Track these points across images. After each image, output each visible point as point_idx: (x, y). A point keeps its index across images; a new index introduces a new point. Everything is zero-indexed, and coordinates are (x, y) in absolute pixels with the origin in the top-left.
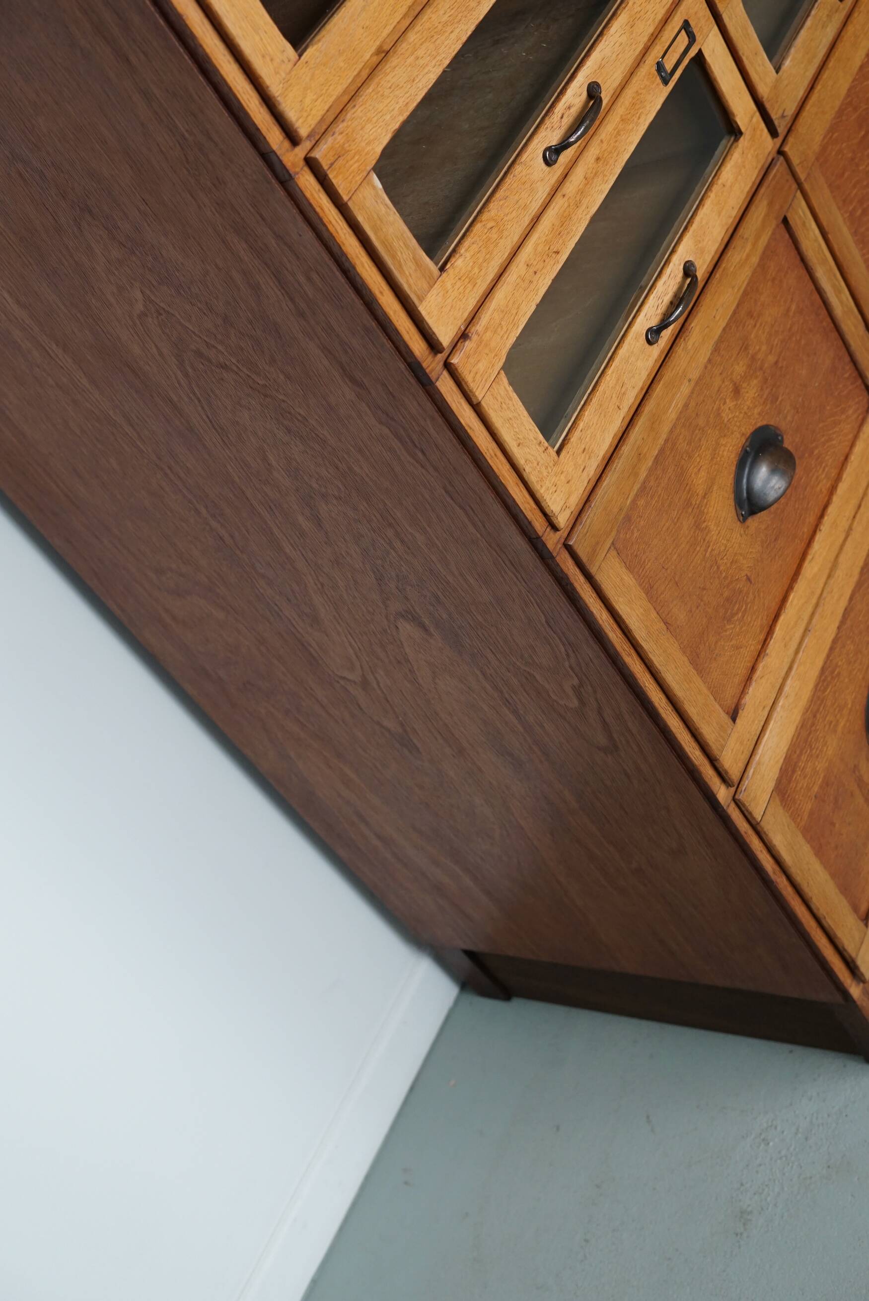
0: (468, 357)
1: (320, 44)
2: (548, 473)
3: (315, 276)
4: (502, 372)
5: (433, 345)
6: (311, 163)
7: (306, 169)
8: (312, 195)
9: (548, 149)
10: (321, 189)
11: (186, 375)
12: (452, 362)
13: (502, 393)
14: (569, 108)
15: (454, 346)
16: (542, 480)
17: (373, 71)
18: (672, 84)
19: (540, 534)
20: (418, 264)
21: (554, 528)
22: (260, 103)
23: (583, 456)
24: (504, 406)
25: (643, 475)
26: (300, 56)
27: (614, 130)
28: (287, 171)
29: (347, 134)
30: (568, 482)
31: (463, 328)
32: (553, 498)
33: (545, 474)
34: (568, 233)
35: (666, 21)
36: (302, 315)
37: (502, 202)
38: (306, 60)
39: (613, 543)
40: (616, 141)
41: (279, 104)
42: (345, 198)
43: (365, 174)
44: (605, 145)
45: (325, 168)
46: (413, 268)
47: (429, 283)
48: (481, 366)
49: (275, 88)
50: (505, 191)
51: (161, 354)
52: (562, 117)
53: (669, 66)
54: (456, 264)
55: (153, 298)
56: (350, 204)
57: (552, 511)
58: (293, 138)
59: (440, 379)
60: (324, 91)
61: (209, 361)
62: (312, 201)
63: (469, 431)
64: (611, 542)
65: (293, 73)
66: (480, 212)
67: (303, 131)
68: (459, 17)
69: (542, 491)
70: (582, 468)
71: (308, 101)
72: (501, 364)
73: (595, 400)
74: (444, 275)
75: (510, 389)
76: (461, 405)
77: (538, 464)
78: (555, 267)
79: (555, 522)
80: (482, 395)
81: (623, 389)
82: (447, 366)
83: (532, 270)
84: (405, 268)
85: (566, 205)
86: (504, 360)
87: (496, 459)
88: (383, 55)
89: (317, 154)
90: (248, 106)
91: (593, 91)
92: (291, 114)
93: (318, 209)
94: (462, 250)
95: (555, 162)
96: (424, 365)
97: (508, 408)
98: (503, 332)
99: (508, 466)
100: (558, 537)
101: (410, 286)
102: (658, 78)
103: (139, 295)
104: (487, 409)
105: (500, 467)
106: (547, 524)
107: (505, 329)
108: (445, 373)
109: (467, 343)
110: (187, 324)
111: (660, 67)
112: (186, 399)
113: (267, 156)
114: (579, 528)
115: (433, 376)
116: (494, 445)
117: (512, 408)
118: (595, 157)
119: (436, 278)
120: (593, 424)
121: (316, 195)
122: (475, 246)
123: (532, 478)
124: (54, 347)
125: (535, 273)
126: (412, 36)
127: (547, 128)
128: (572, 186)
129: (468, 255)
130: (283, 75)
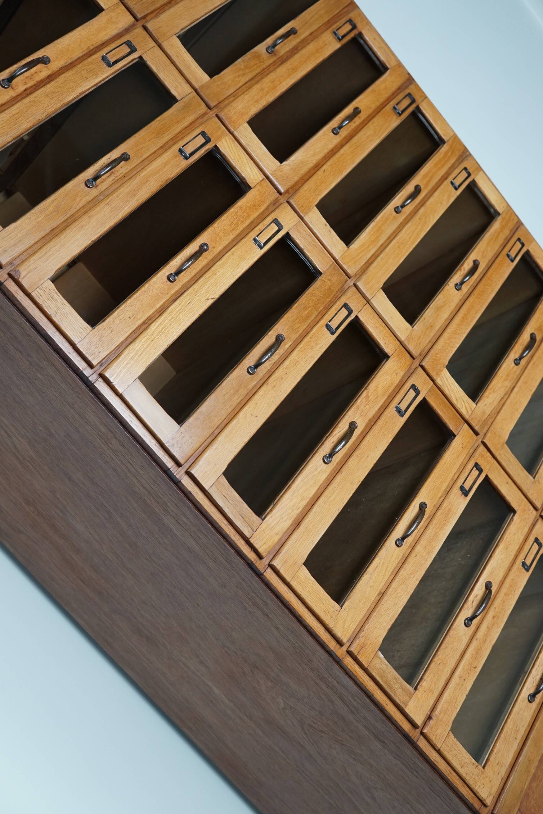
0: (432, 729)
1: (351, 600)
2: (479, 778)
3: (356, 698)
4: (450, 732)
5: (414, 725)
6: (350, 653)
7: (348, 656)
8: (351, 666)
9: (467, 619)
10: (355, 663)
11: (306, 734)
12: (424, 732)
13: (451, 743)
14: (476, 596)
15: (425, 724)
16: (476, 782)
17: (377, 603)
18: (531, 571)
19: (478, 810)
20: (403, 689)
21: (485, 806)
22: (325, 631)
23: (498, 766)
24: (452, 749)
25: (533, 771)
26: (341, 607)
27: (502, 600)
28: (339, 658)
29: (365, 637)
30: (490, 782)
31: (429, 714)
32: (483, 791)
33: (477, 779)
34: (481, 657)
35: (526, 540)
36: (353, 713)
37: (444, 650)
38: (345, 608)
39: (519, 810)
40: (503, 606)
41: (333, 631)
42: (366, 666)
43: (375, 652)
44: (497, 610)
45: (356, 654)
46: (401, 691)
47: (409, 697)
48: (439, 731)
49: (331, 624)
50: (445, 644)
51: (293, 724)
52: (473, 602)
53: (528, 562)
54: (422, 685)
55: (287, 702)
56: (369, 668)
57: (483, 798)
58: (340, 643)
59: (419, 740)
60: (353, 620)
61: (315, 728)
62: (351, 669)
63: (436, 763)
64: (518, 808)
65: (339, 615)
66: (434, 657)
67: (345, 640)
68: (417, 569)
69: (476, 788)
70: (498, 773)
71: (346, 626)
72: (449, 728)
73: (502, 736)
74: (417, 691)
75: (455, 739)
76: (430, 751)
77: (473, 775)
78: (475, 675)
79: (485, 803)
80: (441, 745)
81: (518, 728)
82: (422, 733)
83: (463, 679)
84: (397, 692)
85: (478, 643)
86: (451, 726)
87: (451, 774)
88: (382, 595)
89: (352, 649)
90: (319, 634)
91: (488, 586)
92: (339, 633)
93: (354, 672)
94: (425, 677)
95: (470, 625)
96: (411, 735)
97: (455, 749)
98: (449, 712)
99: (458, 777)
100: (488, 810)
101: (400, 700)
102: (523, 569)
103: (282, 701)
104: (443, 752)
105: (453, 778)
106: (481, 804)
107: (450, 711)
108: (422, 737)
109: (431, 721)
110: (304, 714)
111: (524, 564)
112: (307, 744)
113: (329, 652)
114: (499, 805)
115: (415, 740)
116: (449, 768)
117: (457, 749)
118: (492, 616)
119: (413, 694)
120: (502, 749)
121: (352, 666)
122: (432, 674)
123: (471, 783)
124: (246, 718)
125: (464, 680)
126: (394, 585)
127: (465, 609)
128: (480, 635)
129: (429, 679)
130: (334, 618)
